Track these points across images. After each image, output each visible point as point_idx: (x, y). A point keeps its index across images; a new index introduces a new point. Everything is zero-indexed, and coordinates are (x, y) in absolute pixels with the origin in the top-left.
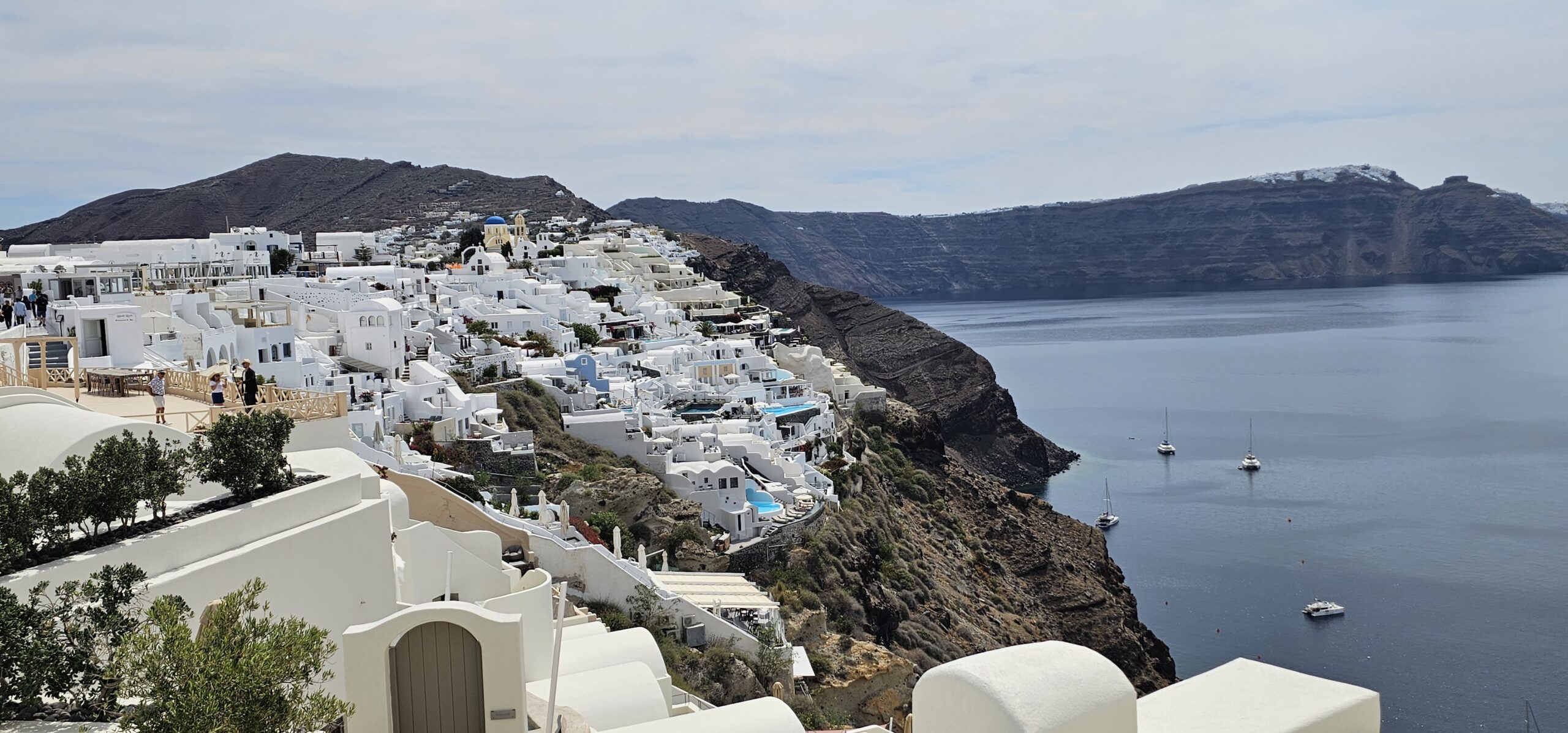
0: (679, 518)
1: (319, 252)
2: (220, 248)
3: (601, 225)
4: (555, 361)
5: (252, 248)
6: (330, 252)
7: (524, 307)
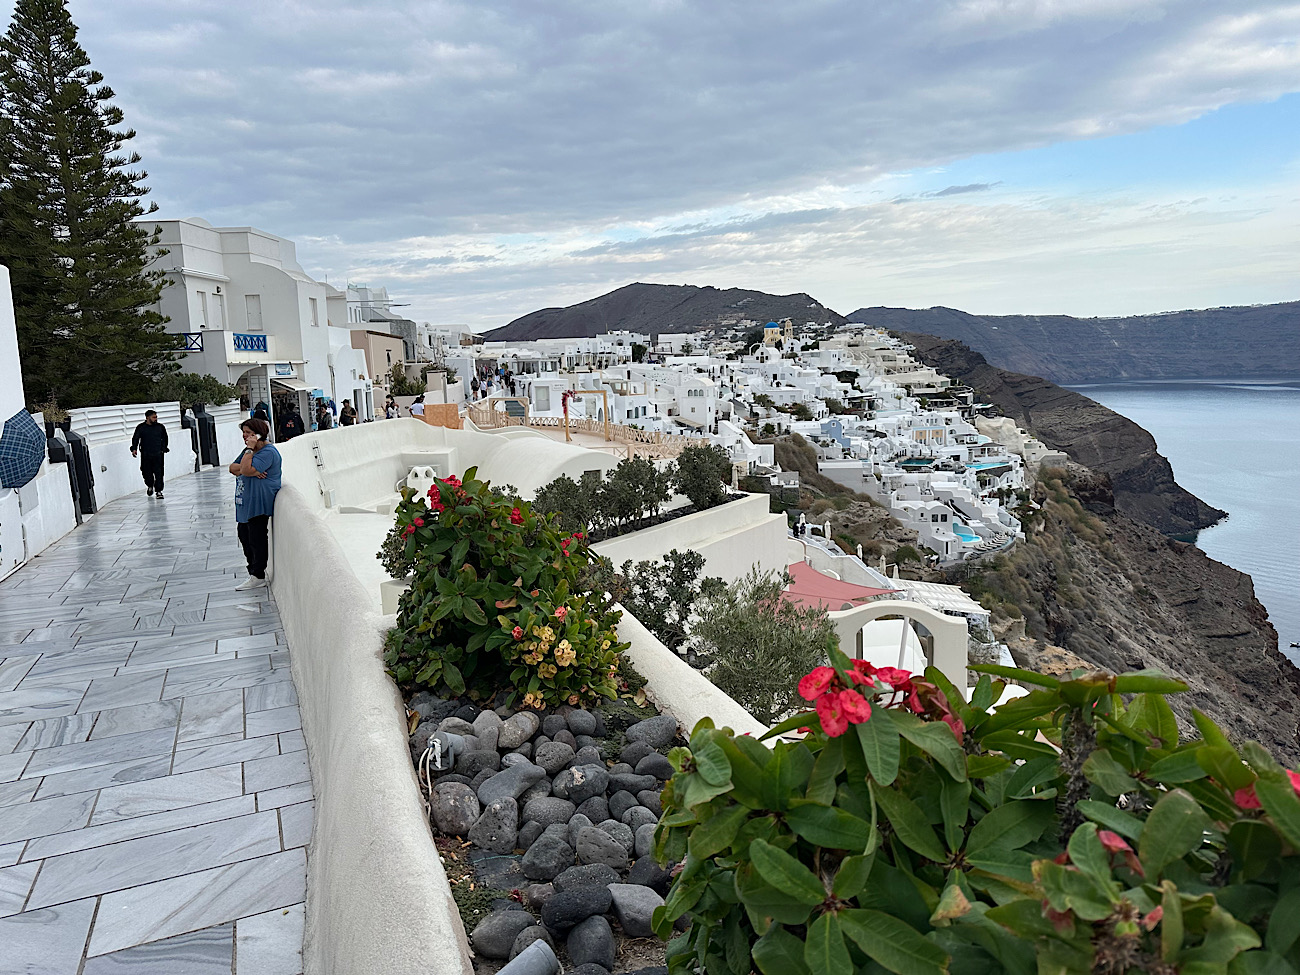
0: (901, 541)
1: (659, 347)
2: (604, 344)
3: (842, 328)
4: (812, 424)
5: (620, 344)
6: (667, 346)
7: (791, 386)
